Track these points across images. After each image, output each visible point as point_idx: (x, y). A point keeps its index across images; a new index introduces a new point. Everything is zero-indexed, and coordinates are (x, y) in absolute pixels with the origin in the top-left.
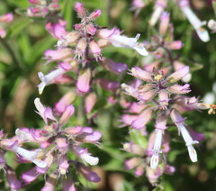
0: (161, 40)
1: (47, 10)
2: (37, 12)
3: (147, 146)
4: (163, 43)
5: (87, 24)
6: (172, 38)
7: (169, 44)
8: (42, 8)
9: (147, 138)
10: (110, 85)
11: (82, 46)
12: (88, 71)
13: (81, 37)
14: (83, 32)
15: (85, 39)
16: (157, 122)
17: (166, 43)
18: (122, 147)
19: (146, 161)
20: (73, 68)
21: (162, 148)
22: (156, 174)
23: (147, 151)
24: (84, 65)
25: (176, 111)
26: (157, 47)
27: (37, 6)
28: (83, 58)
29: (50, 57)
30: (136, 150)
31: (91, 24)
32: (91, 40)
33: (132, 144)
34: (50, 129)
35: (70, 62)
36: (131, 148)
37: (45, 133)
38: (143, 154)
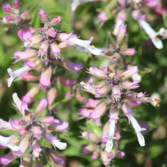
0: (118, 47)
1: (20, 18)
2: (11, 20)
3: (102, 135)
4: (119, 49)
5: (49, 28)
6: (126, 46)
7: (125, 50)
8: (15, 16)
9: (102, 128)
10: (68, 82)
11: (44, 47)
12: (50, 68)
13: (44, 40)
14: (45, 35)
15: (47, 41)
16: (111, 114)
17: (122, 49)
18: (81, 135)
19: (100, 147)
20: (37, 66)
21: (115, 136)
22: (109, 158)
23: (101, 139)
24: (46, 64)
25: (127, 104)
26: (114, 52)
27: (12, 15)
28: (46, 58)
29: (18, 57)
30: (93, 137)
31: (52, 28)
32: (52, 42)
33: (89, 133)
34: (27, 119)
35: (34, 61)
36: (88, 135)
37: (23, 122)
38: (98, 141)
